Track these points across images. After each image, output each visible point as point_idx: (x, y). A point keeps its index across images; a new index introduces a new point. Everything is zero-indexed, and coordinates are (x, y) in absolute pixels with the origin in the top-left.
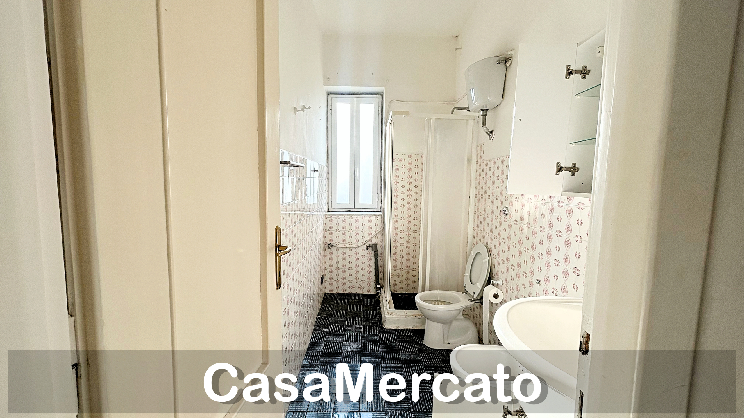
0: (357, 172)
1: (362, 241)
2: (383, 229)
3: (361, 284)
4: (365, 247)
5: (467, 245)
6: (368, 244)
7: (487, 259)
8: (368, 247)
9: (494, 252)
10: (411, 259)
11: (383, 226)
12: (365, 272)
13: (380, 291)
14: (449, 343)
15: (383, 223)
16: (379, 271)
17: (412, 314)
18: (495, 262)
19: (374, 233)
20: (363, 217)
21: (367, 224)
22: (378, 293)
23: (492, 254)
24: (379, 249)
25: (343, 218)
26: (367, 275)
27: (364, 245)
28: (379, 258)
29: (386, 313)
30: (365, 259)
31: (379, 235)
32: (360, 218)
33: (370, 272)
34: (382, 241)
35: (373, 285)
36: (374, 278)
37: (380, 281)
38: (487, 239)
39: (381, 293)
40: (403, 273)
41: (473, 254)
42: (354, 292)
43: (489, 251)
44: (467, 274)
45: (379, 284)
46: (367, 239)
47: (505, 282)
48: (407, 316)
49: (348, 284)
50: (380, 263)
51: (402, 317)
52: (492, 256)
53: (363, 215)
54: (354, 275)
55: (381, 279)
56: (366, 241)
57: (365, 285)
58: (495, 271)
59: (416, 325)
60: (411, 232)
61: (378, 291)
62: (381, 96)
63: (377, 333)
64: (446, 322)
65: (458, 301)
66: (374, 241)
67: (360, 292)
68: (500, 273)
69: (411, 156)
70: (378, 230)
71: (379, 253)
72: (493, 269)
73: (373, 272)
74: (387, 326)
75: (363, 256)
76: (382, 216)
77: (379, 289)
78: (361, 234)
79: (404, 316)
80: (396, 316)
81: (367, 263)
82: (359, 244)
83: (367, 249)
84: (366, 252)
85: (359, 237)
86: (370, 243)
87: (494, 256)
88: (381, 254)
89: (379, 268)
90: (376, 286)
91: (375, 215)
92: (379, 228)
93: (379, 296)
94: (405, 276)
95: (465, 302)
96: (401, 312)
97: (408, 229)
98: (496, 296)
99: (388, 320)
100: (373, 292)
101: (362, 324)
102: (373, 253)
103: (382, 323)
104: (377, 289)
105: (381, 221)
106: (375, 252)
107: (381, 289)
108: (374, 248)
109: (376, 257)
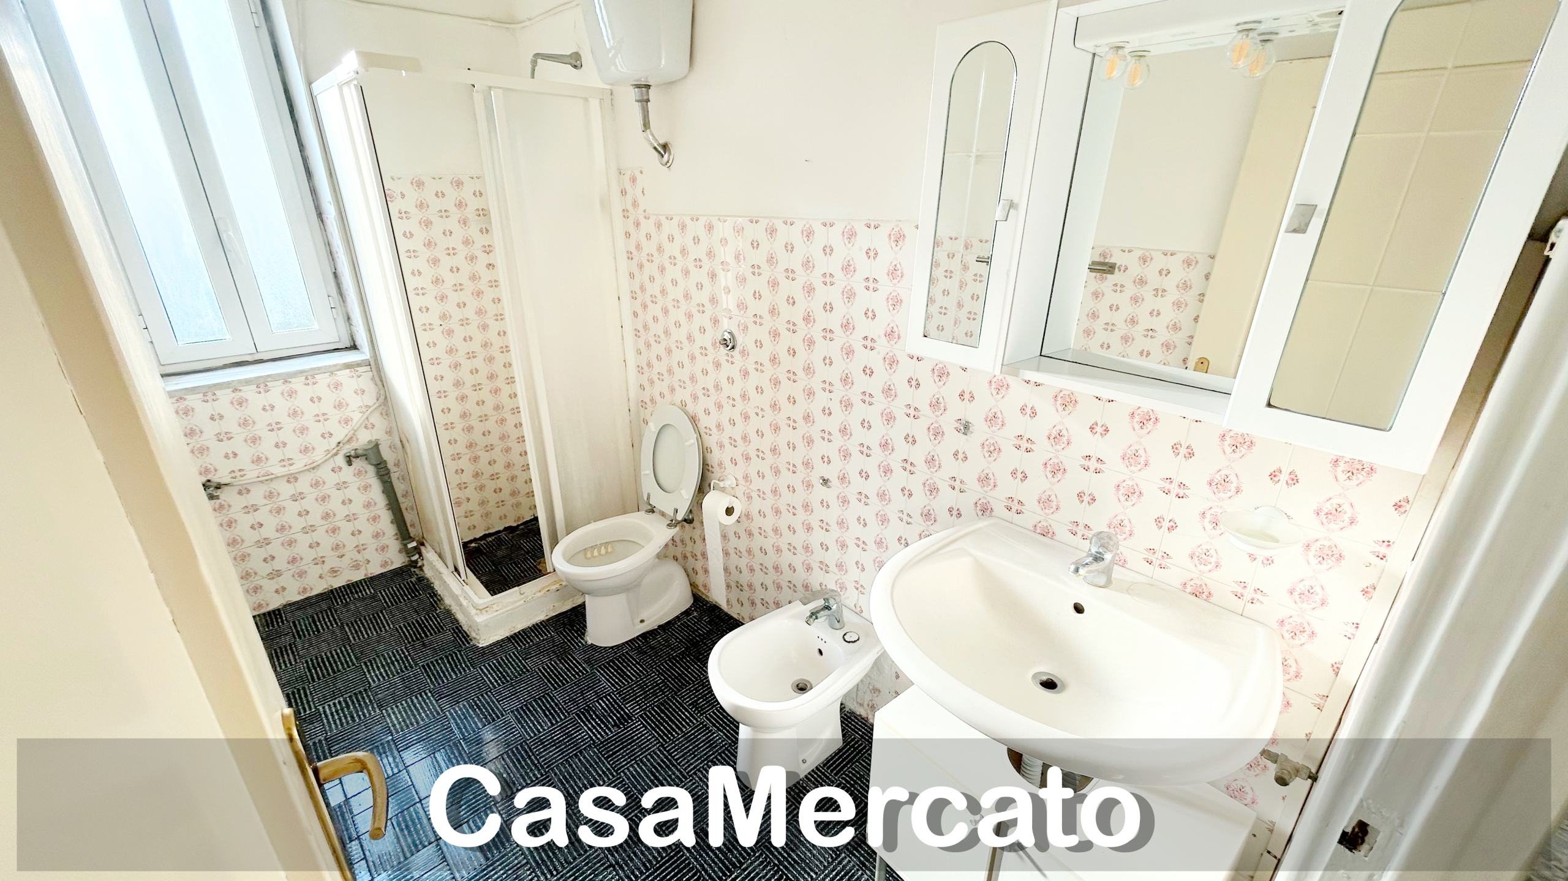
0: (231, 233)
1: (322, 447)
2: (386, 398)
3: (358, 557)
4: (340, 461)
5: (629, 406)
6: (347, 449)
7: (693, 440)
8: (349, 460)
9: (704, 421)
10: (481, 453)
11: (382, 392)
12: (362, 523)
13: (420, 554)
14: (642, 621)
15: (379, 383)
16: (403, 507)
17: (539, 589)
18: (711, 442)
19: (357, 417)
20: (307, 378)
21: (330, 398)
22: (415, 562)
23: (702, 425)
24: (387, 455)
25: (233, 395)
26: (368, 529)
27: (336, 454)
28: (394, 476)
29: (473, 612)
30: (352, 492)
31: (376, 419)
32: (297, 384)
33: (375, 519)
34: (389, 432)
35: (394, 545)
36: (390, 530)
37: (412, 532)
38: (682, 395)
39: (423, 559)
40: (470, 492)
41: (653, 428)
42: (338, 582)
43: (694, 420)
44: (647, 471)
45: (412, 539)
46: (340, 434)
47: (741, 481)
48: (527, 598)
49: (314, 571)
50: (399, 488)
51: (517, 604)
52: (702, 431)
53: (305, 374)
54: (327, 542)
55: (413, 525)
56: (341, 445)
57: (371, 554)
58: (714, 458)
59: (552, 607)
60: (467, 390)
61: (415, 557)
63: (469, 669)
64: (629, 587)
65: (644, 536)
66: (364, 439)
67: (358, 576)
68: (727, 463)
69: (419, 184)
70: (368, 407)
71: (390, 466)
72: (708, 456)
73: (386, 517)
74: (485, 639)
75: (341, 486)
76: (372, 363)
77: (417, 550)
78: (316, 429)
79: (520, 600)
80: (501, 609)
81: (359, 499)
82: (318, 456)
83: (350, 463)
84: (348, 473)
85: (312, 436)
86: (354, 445)
87: (707, 431)
88: (397, 465)
89: (401, 499)
90: (405, 544)
91: (348, 366)
92: (370, 399)
93: (421, 568)
94: (476, 497)
95: (660, 534)
96: (511, 596)
97: (458, 384)
98: (729, 511)
99: (486, 626)
100: (397, 561)
101: (416, 664)
102: (371, 470)
103: (466, 637)
104: (409, 552)
105: (373, 379)
106: (377, 465)
107: (423, 548)
108: (372, 456)
109: (386, 477)
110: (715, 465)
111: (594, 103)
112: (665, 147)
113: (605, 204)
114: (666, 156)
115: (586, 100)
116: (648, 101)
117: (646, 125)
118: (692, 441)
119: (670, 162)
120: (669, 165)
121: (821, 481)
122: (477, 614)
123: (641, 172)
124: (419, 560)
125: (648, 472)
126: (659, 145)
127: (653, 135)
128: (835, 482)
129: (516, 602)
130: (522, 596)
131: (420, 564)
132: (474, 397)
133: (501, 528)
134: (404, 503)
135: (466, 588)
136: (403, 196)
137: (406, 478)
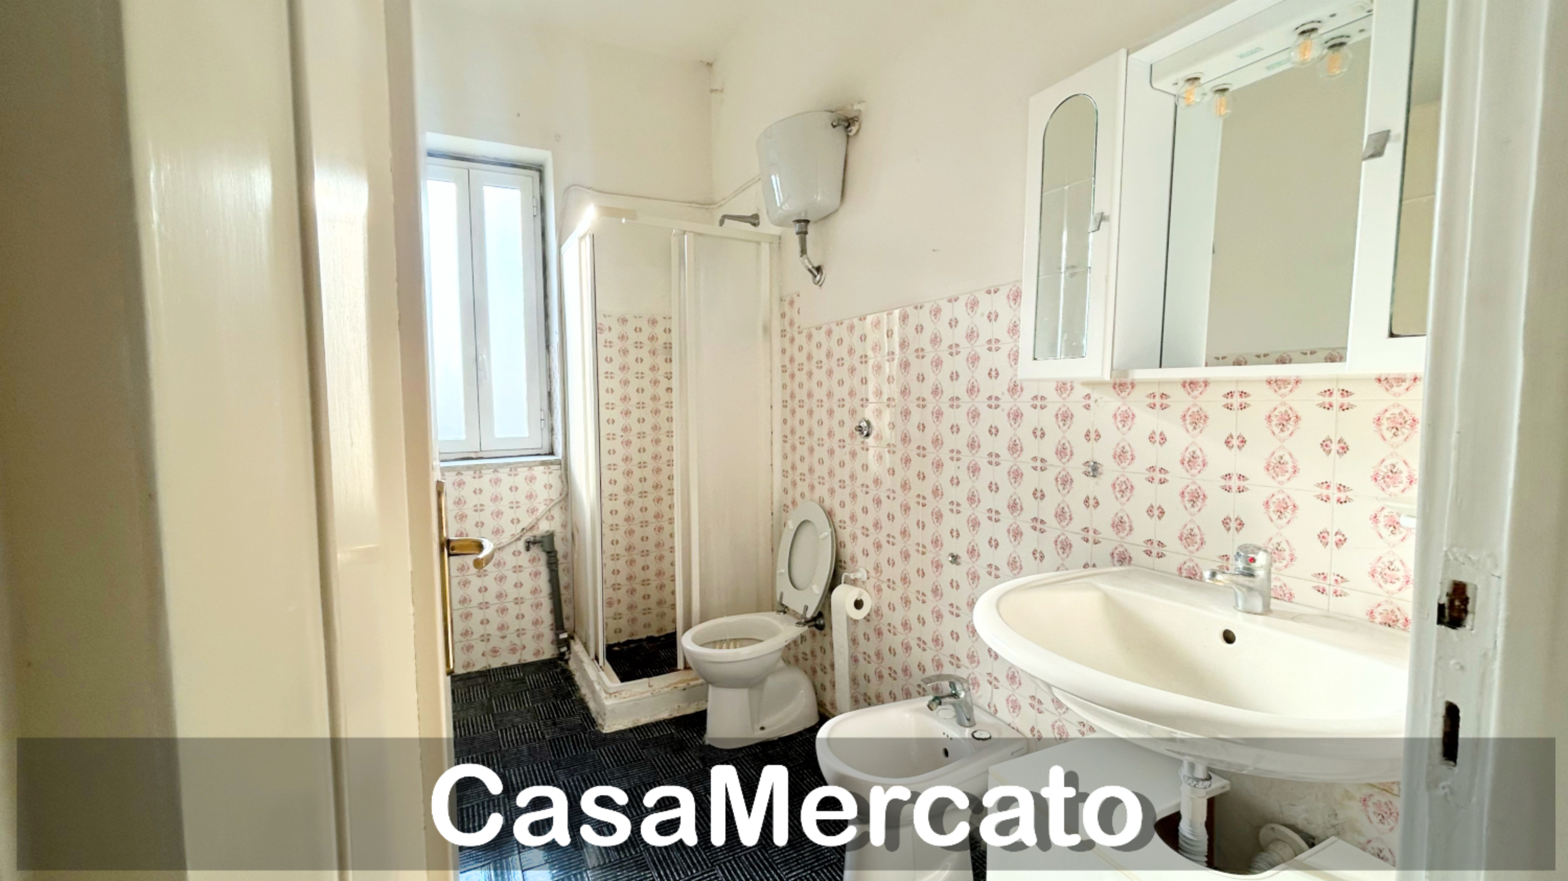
0: (485, 356)
1: (511, 530)
2: (567, 495)
3: (517, 641)
4: (521, 545)
5: (772, 509)
6: (528, 536)
7: (827, 532)
8: (529, 545)
9: (841, 515)
10: (638, 558)
11: (566, 489)
12: (526, 609)
13: (569, 648)
14: (762, 728)
15: (564, 480)
16: (563, 598)
17: (667, 684)
18: (845, 535)
19: (542, 508)
20: (511, 470)
21: (524, 488)
22: (563, 654)
23: (837, 520)
24: (559, 546)
25: (457, 477)
26: (530, 615)
27: (519, 539)
28: (561, 568)
29: (603, 695)
30: (525, 577)
31: (557, 513)
32: (503, 474)
33: (538, 606)
34: (564, 526)
35: (548, 635)
36: (547, 618)
37: (567, 624)
38: (822, 491)
39: (570, 653)
40: (622, 594)
41: (792, 525)
42: (496, 663)
43: (830, 514)
44: (782, 569)
45: (564, 631)
46: (526, 521)
47: (873, 573)
48: (654, 691)
49: (480, 647)
50: (563, 579)
51: (644, 695)
52: (837, 524)
53: (510, 466)
54: (496, 620)
55: (568, 618)
56: (525, 531)
57: (527, 640)
58: (846, 554)
59: (676, 707)
60: (634, 496)
61: (564, 649)
62: (536, 174)
63: (590, 750)
64: (751, 682)
65: (773, 633)
66: (544, 527)
67: (512, 660)
68: (859, 556)
69: (624, 321)
70: (552, 500)
71: (560, 556)
72: (842, 550)
73: (547, 605)
74: (611, 725)
75: (518, 569)
76: (563, 463)
77: (567, 643)
78: (509, 514)
79: (647, 692)
80: (629, 697)
81: (529, 584)
82: (505, 539)
83: (528, 549)
84: (525, 556)
85: (505, 522)
86: (535, 532)
87: (842, 524)
88: (565, 557)
89: (563, 591)
90: (557, 635)
91: (543, 463)
92: (555, 494)
93: (567, 661)
94: (626, 600)
95: (789, 631)
96: (639, 686)
97: (628, 489)
98: (858, 604)
99: (612, 711)
100: (548, 652)
101: (544, 738)
102: (543, 557)
103: (593, 722)
104: (559, 643)
105: (560, 477)
106: (548, 553)
107: (572, 642)
108: (546, 544)
109: (554, 566)
110: (848, 561)
111: (765, 248)
112: (819, 269)
113: (766, 330)
114: (818, 277)
115: (758, 243)
116: (806, 233)
117: (803, 251)
118: (826, 534)
119: (822, 279)
120: (820, 283)
121: (950, 559)
122: (606, 698)
123: (798, 295)
124: (567, 653)
125: (783, 571)
126: (813, 267)
127: (808, 259)
128: (964, 557)
129: (642, 693)
130: (650, 689)
131: (566, 657)
132: (639, 503)
133: (644, 637)
134: (565, 594)
135: (602, 673)
136: (610, 329)
137: (570, 570)
